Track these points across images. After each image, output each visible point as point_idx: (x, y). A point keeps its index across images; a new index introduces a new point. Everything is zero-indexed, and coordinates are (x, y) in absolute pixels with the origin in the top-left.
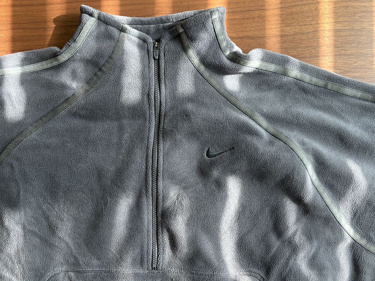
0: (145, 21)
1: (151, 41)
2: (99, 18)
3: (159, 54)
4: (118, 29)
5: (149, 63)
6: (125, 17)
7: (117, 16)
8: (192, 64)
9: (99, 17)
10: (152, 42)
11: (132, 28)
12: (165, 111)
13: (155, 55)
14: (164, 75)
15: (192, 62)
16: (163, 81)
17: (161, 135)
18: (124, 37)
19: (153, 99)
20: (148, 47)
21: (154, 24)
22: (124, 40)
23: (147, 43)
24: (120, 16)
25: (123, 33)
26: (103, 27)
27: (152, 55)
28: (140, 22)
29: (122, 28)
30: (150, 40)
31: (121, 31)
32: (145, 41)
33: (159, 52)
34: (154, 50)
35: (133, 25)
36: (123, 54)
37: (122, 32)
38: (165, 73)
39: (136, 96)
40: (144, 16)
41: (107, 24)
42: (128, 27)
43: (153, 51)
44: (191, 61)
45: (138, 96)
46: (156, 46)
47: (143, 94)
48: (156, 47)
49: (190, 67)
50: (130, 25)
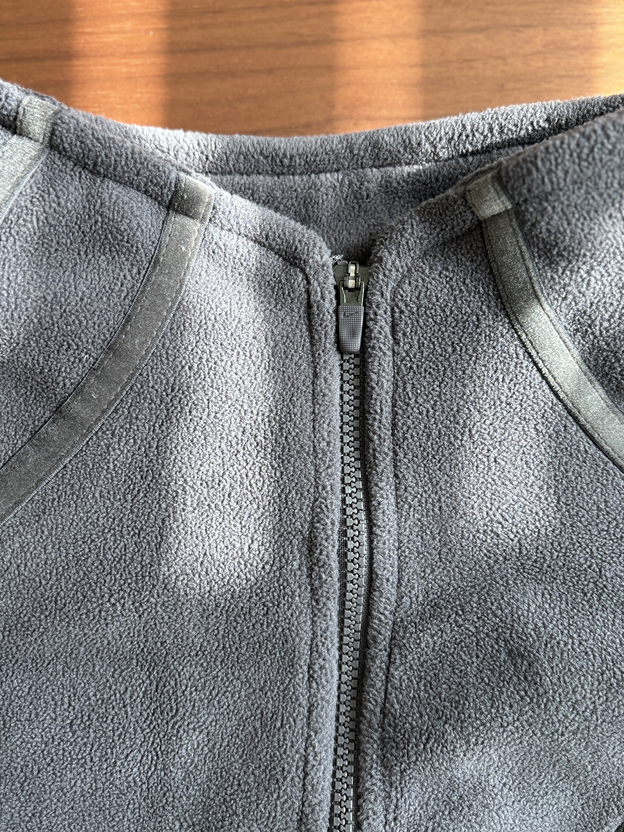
0: (292, 157)
1: (327, 256)
2: (53, 144)
3: (365, 327)
4: (156, 198)
5: (316, 375)
6: (189, 133)
7: (152, 128)
8: (543, 377)
9: (53, 133)
10: (330, 263)
11: (226, 194)
12: (394, 623)
13: (344, 334)
14: (393, 435)
15: (545, 371)
16: (384, 464)
17: (372, 750)
18: (183, 238)
19: (335, 565)
20: (308, 292)
21: (337, 171)
22: (184, 255)
23: (303, 271)
24: (167, 131)
25: (180, 219)
26: (74, 190)
27: (332, 333)
28: (266, 157)
29: (176, 192)
30: (322, 255)
31: (168, 209)
32: (292, 258)
33: (366, 314)
34: (338, 304)
35: (230, 173)
36: (177, 329)
37: (177, 211)
38: (394, 425)
39: (246, 549)
40: (287, 131)
41: (94, 172)
42: (206, 186)
43: (336, 312)
44: (535, 364)
45: (255, 546)
46: (351, 284)
47: (281, 535)
48: (351, 290)
49: (529, 392)
50: (218, 177)
